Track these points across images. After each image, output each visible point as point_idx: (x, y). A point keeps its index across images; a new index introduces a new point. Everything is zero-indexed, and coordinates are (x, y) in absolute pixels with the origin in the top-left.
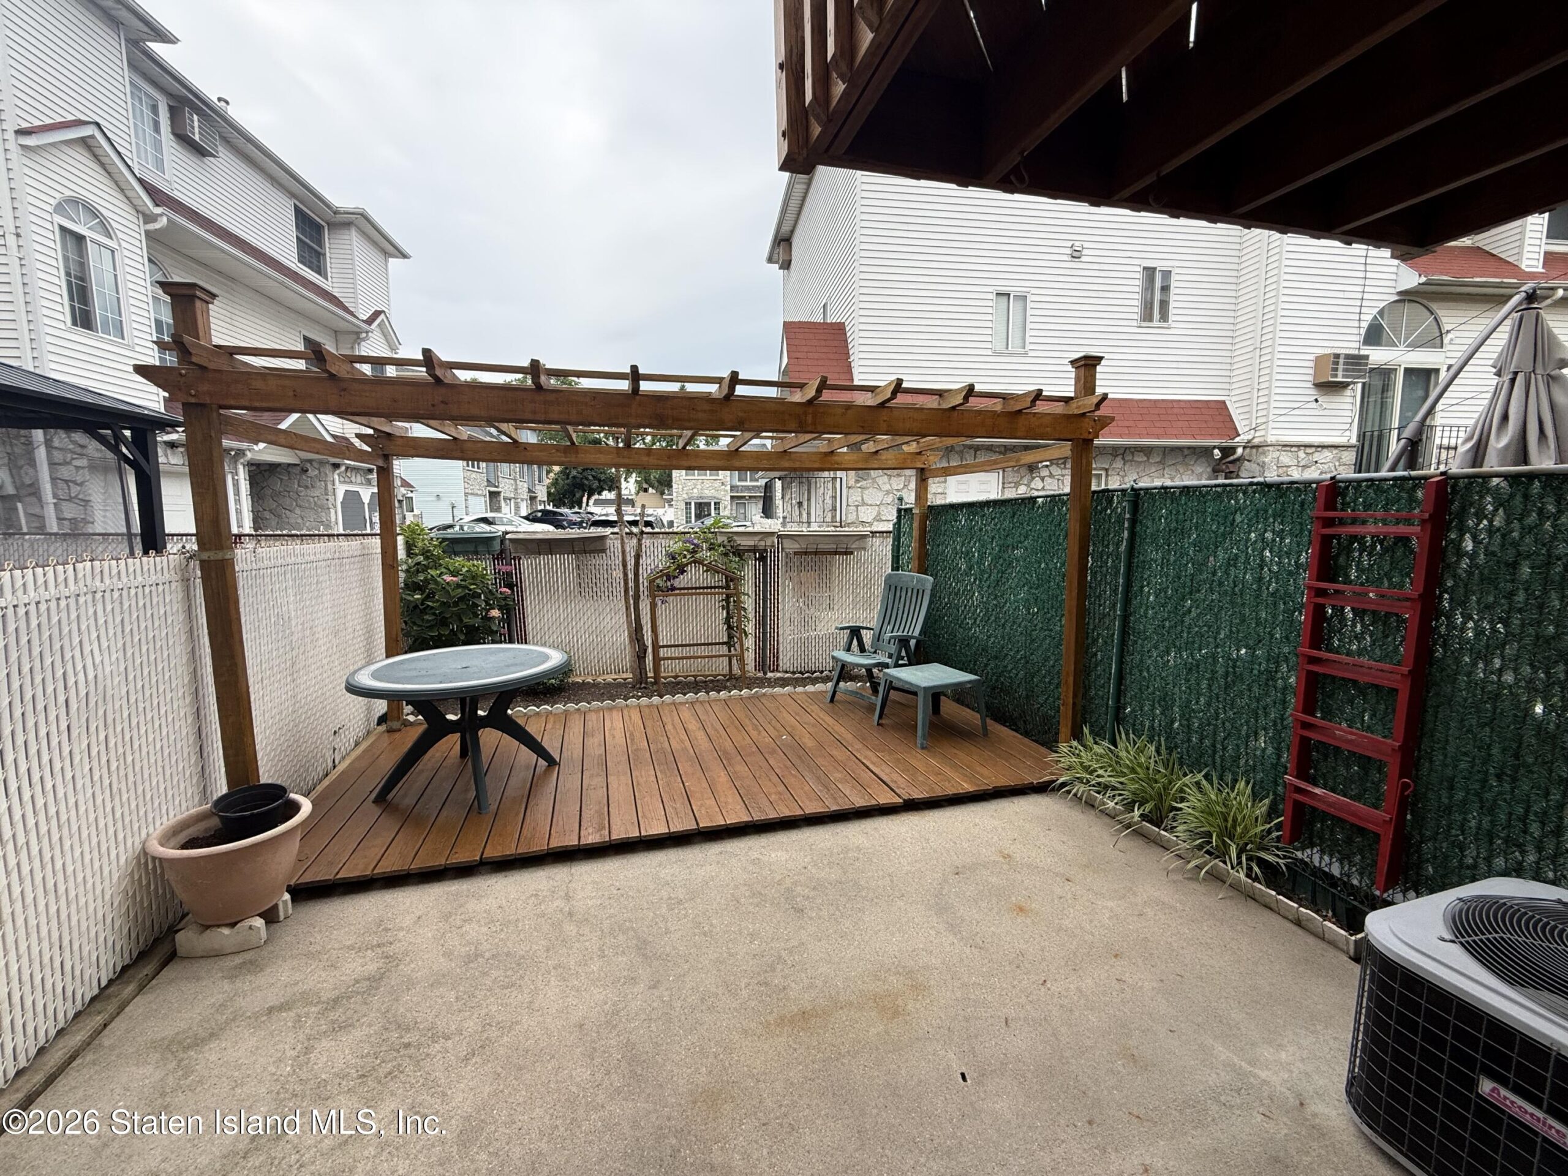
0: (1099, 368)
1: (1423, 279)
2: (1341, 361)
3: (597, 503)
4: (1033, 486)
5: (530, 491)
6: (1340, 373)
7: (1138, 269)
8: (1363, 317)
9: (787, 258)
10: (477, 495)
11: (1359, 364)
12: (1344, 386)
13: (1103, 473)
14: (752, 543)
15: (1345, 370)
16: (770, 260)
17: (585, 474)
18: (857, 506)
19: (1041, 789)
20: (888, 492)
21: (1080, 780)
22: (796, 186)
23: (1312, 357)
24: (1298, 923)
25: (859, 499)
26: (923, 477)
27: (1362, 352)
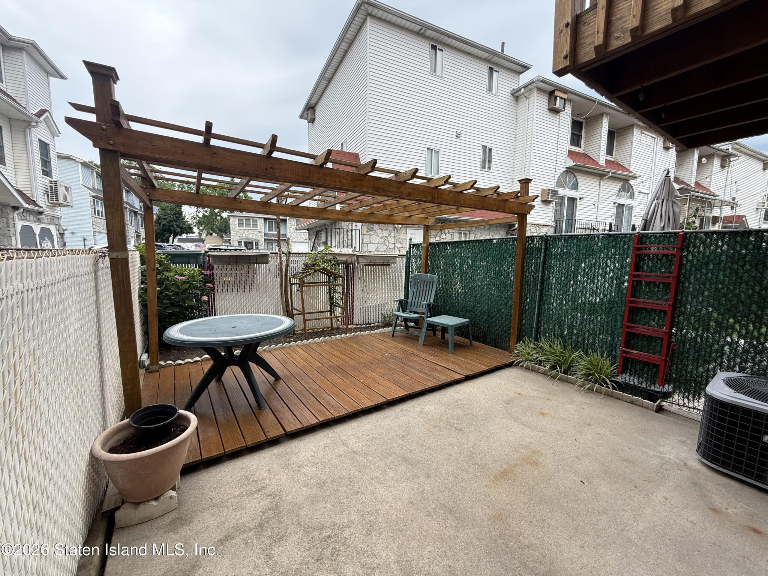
0: (530, 185)
1: (574, 164)
2: (550, 192)
3: (180, 240)
4: (442, 237)
5: (136, 232)
6: (550, 197)
7: (480, 146)
8: (556, 176)
9: (313, 117)
10: (102, 233)
11: (555, 194)
12: (550, 202)
13: (468, 232)
14: (345, 259)
15: (551, 196)
16: (301, 117)
17: (172, 223)
18: (368, 244)
19: (510, 365)
20: (382, 238)
21: (527, 360)
22: (322, 81)
23: (540, 190)
24: (632, 403)
25: (369, 240)
26: (427, 229)
27: (556, 189)
